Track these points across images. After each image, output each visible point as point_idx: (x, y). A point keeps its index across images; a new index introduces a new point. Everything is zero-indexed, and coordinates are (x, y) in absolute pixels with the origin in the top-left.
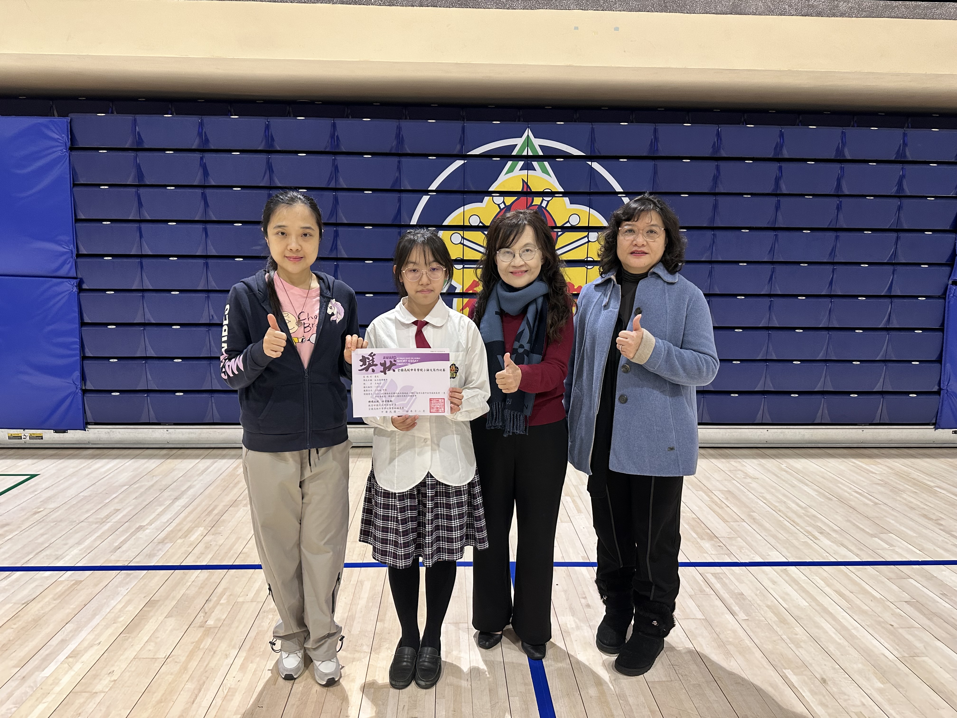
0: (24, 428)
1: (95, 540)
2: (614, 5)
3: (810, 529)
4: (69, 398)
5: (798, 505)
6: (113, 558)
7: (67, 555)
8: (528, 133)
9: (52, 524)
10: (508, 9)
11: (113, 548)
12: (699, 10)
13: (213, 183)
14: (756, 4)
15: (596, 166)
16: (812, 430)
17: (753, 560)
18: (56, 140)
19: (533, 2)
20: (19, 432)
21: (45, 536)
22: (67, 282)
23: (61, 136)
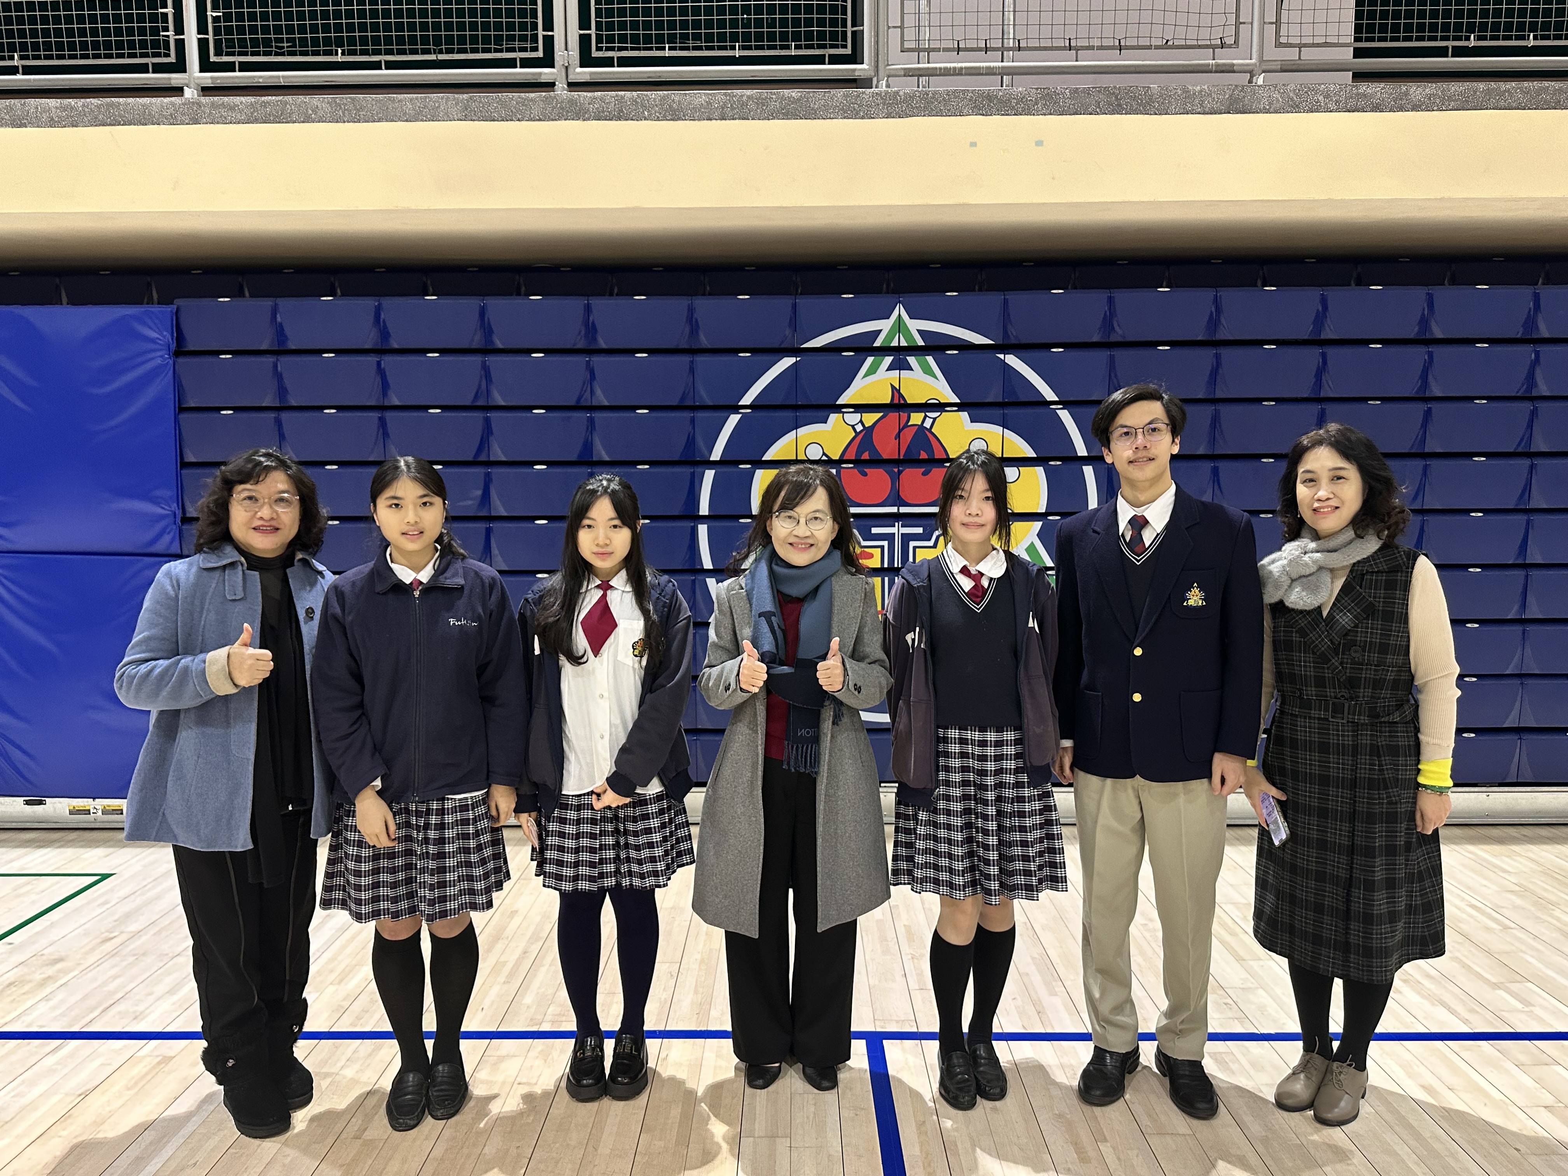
0: (94, 796)
2: (1034, 106)
7: (152, 1012)
8: (900, 311)
9: (130, 960)
10: (863, 118)
12: (1175, 108)
13: (396, 402)
15: (1012, 360)
18: (153, 341)
19: (902, 107)
20: (86, 803)
23: (161, 334)
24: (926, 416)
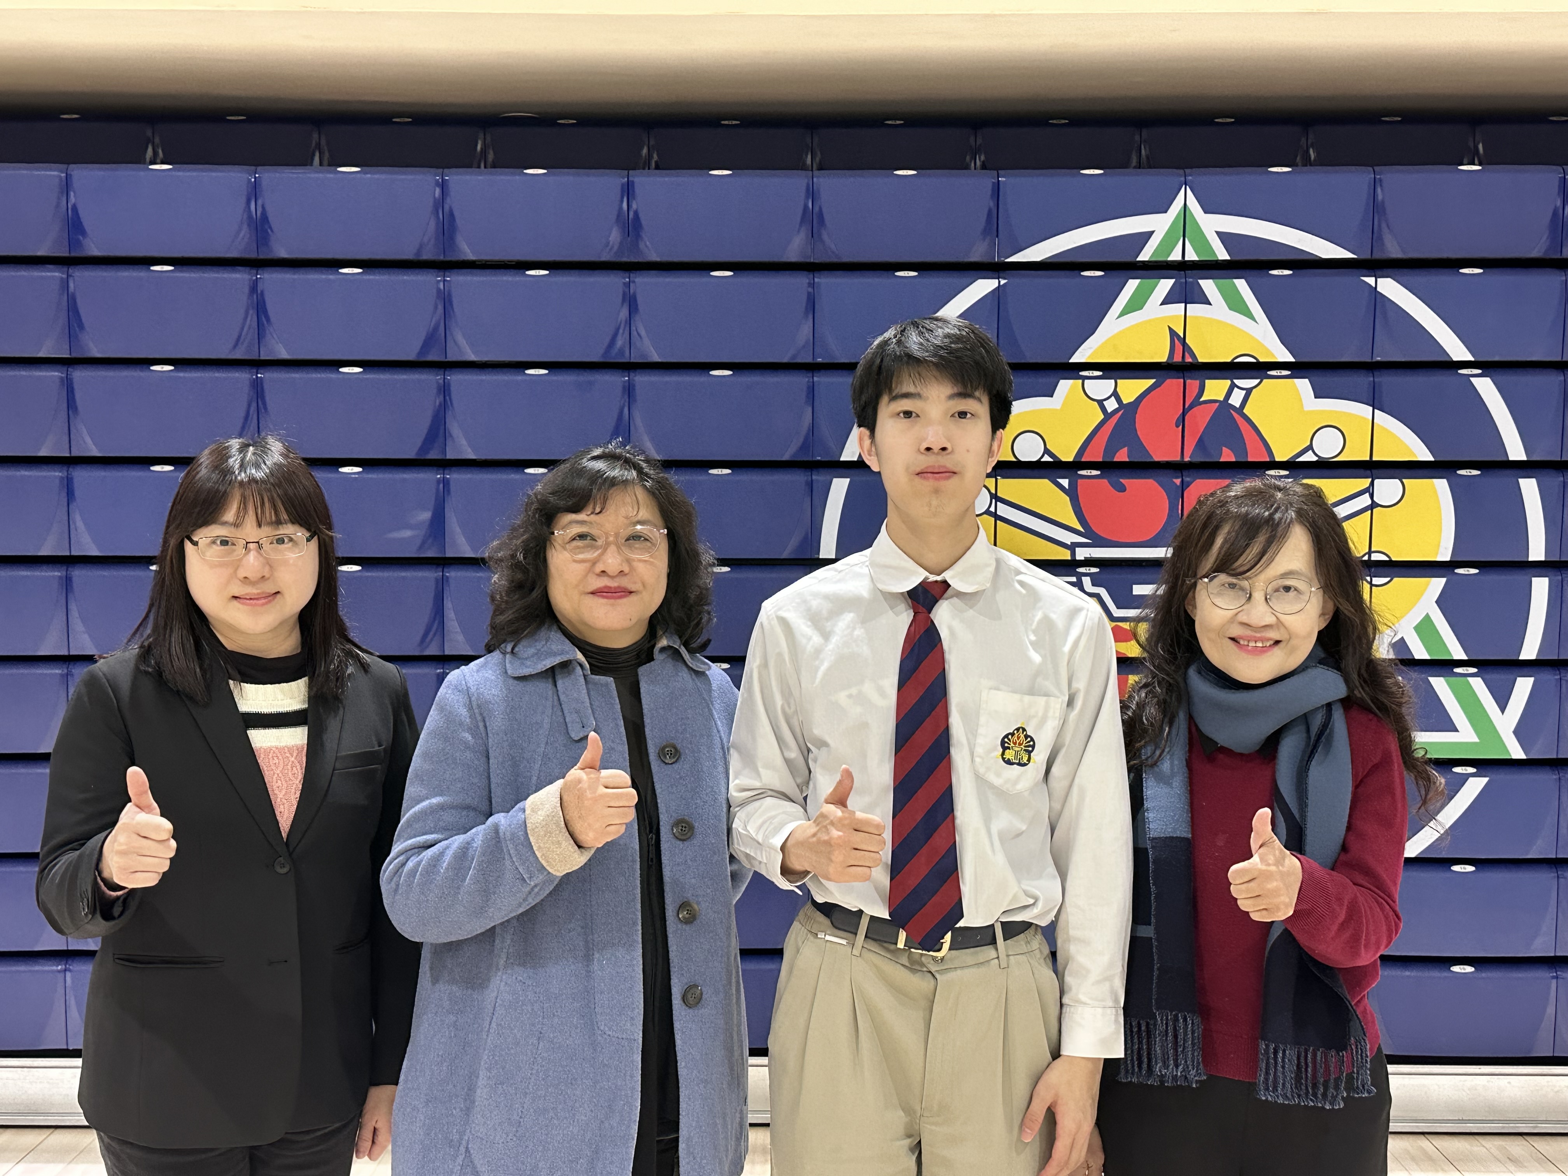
8: (1186, 199)
13: (283, 354)
15: (1389, 287)
24: (1233, 386)
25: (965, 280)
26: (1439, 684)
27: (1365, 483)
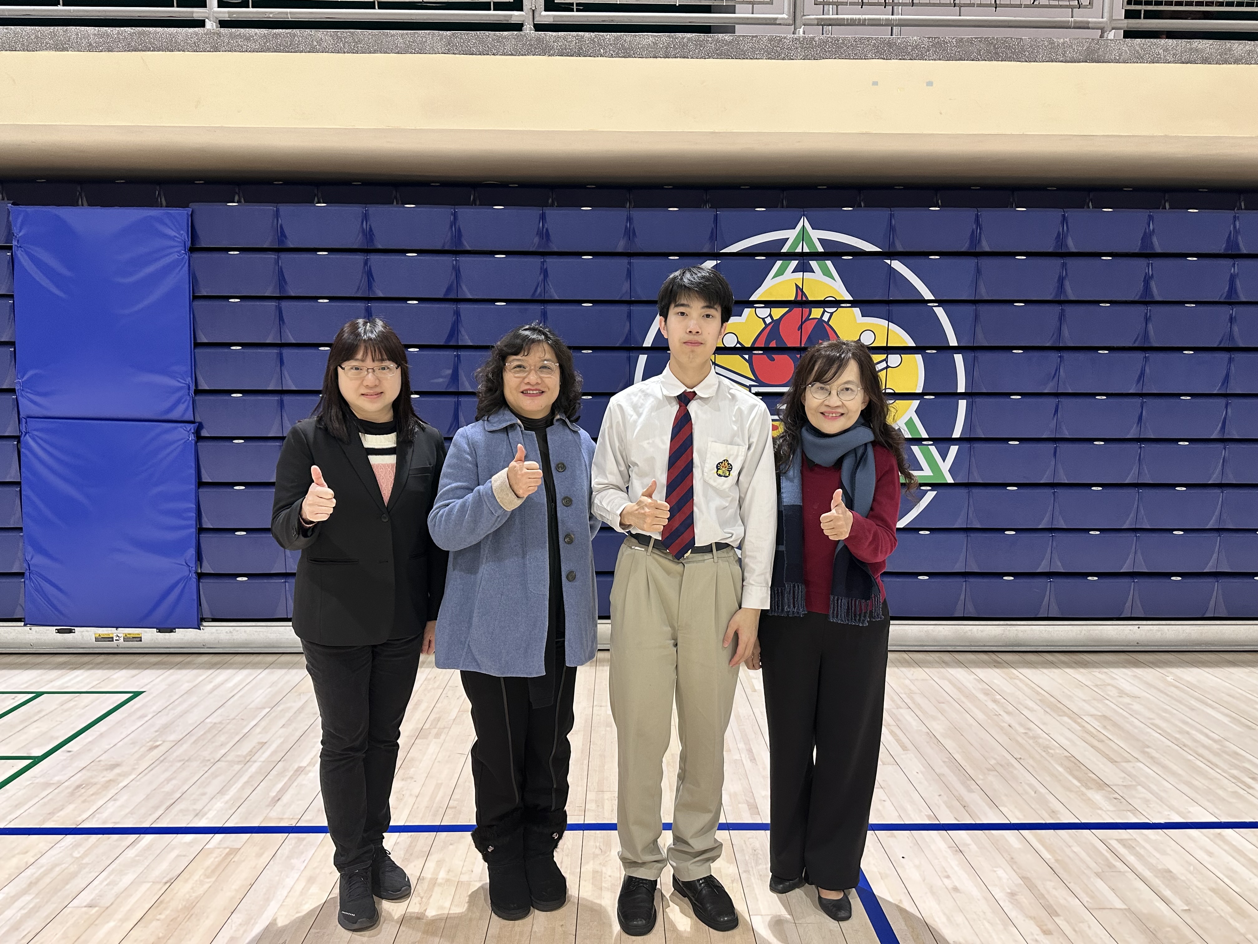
0: (117, 626)
1: (243, 788)
2: (926, 52)
3: (1235, 772)
4: (180, 584)
5: (1207, 736)
6: (273, 814)
7: (210, 810)
8: (804, 222)
9: (179, 764)
10: (783, 59)
11: (270, 799)
12: (1042, 57)
13: (381, 295)
14: (1120, 49)
15: (897, 265)
16: (1202, 627)
17: (1169, 819)
18: (172, 238)
19: (817, 50)
20: (110, 632)
21: (174, 782)
22: (181, 427)
23: (179, 234)
24: (824, 311)
25: (701, 261)
26: (915, 449)
27: (884, 356)
